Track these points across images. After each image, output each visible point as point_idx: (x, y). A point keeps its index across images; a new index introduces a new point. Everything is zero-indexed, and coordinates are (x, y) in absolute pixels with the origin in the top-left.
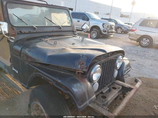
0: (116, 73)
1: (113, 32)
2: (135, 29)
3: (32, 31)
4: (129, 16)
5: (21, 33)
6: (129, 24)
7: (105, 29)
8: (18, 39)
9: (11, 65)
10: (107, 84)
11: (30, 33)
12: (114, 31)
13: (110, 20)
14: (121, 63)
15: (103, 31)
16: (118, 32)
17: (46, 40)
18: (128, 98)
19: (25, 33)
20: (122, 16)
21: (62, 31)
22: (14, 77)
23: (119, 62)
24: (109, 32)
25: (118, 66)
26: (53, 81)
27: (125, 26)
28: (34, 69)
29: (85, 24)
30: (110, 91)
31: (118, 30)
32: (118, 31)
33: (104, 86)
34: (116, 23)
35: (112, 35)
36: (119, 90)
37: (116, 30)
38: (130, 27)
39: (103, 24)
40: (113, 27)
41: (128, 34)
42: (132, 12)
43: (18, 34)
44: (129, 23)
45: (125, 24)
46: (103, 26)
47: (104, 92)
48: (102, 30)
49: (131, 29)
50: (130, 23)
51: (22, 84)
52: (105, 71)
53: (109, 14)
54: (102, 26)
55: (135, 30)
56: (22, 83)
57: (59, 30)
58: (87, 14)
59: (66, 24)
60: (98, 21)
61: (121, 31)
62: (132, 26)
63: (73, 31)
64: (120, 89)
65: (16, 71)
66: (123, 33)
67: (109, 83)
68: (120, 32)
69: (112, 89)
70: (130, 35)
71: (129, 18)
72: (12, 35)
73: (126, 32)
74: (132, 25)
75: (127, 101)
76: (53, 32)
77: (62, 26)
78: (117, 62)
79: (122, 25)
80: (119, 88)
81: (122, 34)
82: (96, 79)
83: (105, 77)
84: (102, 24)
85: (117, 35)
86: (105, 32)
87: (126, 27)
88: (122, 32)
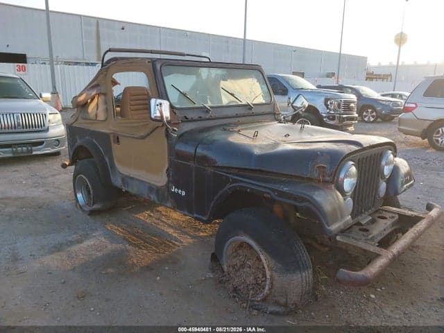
0: (383, 186)
1: (352, 119)
2: (414, 105)
3: (203, 116)
4: (391, 75)
5: (186, 120)
6: (393, 96)
7: (332, 112)
8: (183, 131)
9: (169, 182)
10: (367, 210)
11: (200, 119)
12: (357, 115)
13: (341, 89)
14: (391, 167)
15: (328, 117)
16: (366, 119)
17: (237, 130)
18: (416, 231)
19: (193, 120)
20: (371, 77)
21: (253, 115)
22: (174, 207)
23: (387, 164)
24: (344, 118)
25: (387, 171)
26: (272, 193)
27: (384, 103)
28: (227, 178)
29: (299, 98)
30: (373, 221)
31: (365, 113)
32: (366, 116)
33: (361, 213)
34: (359, 95)
35: (350, 125)
36: (393, 220)
37: (360, 113)
38: (399, 103)
39: (326, 100)
40: (352, 105)
41: (395, 123)
42: (400, 64)
43: (182, 121)
44: (393, 92)
45: (383, 95)
46: (327, 105)
47: (363, 223)
48: (324, 115)
49: (402, 108)
50: (395, 92)
51: (195, 215)
52: (362, 178)
53: (333, 74)
54: (323, 104)
55: (414, 108)
56: (193, 214)
57: (248, 111)
58: (282, 77)
59: (261, 100)
60: (312, 92)
61: (373, 117)
62: (403, 102)
63: (274, 114)
64: (395, 219)
65: (180, 191)
66: (379, 120)
67: (370, 208)
68: (372, 119)
69: (377, 219)
70: (400, 122)
71: (391, 81)
72: (174, 124)
73: (388, 119)
74: (402, 99)
75: (413, 235)
76: (237, 116)
77: (254, 105)
78: (383, 163)
79: (376, 101)
80: (393, 217)
81: (378, 122)
82: (350, 189)
83: (363, 189)
84: (323, 99)
85: (363, 127)
86: (333, 119)
87: (387, 103)
88: (377, 117)
